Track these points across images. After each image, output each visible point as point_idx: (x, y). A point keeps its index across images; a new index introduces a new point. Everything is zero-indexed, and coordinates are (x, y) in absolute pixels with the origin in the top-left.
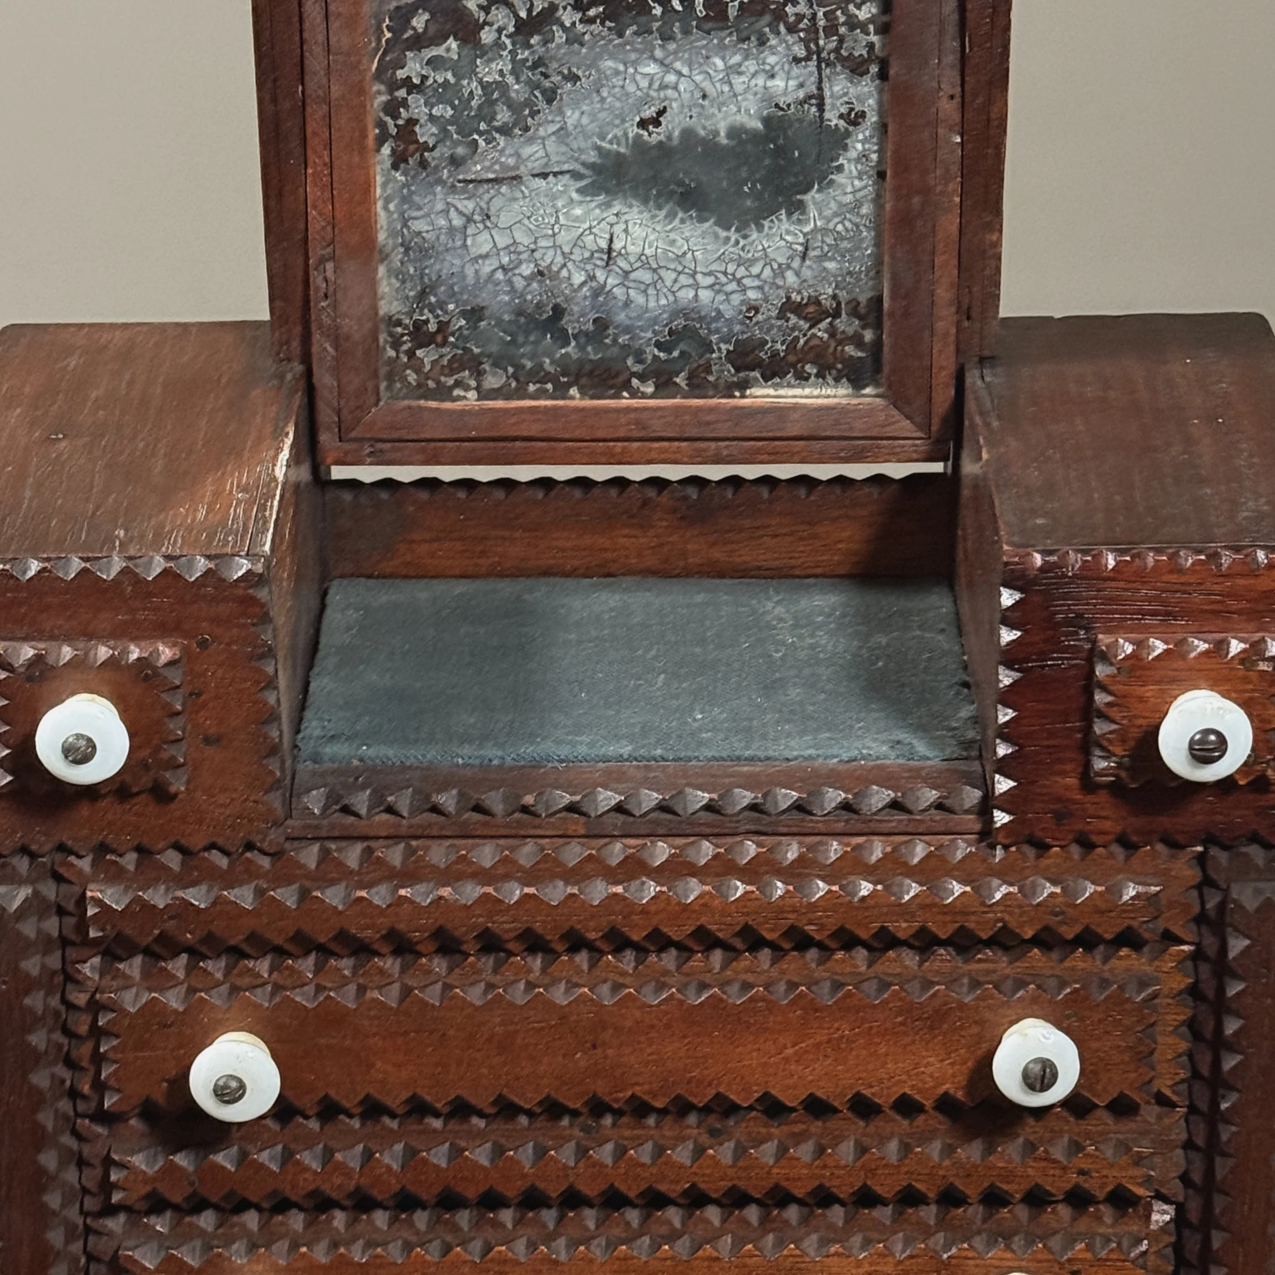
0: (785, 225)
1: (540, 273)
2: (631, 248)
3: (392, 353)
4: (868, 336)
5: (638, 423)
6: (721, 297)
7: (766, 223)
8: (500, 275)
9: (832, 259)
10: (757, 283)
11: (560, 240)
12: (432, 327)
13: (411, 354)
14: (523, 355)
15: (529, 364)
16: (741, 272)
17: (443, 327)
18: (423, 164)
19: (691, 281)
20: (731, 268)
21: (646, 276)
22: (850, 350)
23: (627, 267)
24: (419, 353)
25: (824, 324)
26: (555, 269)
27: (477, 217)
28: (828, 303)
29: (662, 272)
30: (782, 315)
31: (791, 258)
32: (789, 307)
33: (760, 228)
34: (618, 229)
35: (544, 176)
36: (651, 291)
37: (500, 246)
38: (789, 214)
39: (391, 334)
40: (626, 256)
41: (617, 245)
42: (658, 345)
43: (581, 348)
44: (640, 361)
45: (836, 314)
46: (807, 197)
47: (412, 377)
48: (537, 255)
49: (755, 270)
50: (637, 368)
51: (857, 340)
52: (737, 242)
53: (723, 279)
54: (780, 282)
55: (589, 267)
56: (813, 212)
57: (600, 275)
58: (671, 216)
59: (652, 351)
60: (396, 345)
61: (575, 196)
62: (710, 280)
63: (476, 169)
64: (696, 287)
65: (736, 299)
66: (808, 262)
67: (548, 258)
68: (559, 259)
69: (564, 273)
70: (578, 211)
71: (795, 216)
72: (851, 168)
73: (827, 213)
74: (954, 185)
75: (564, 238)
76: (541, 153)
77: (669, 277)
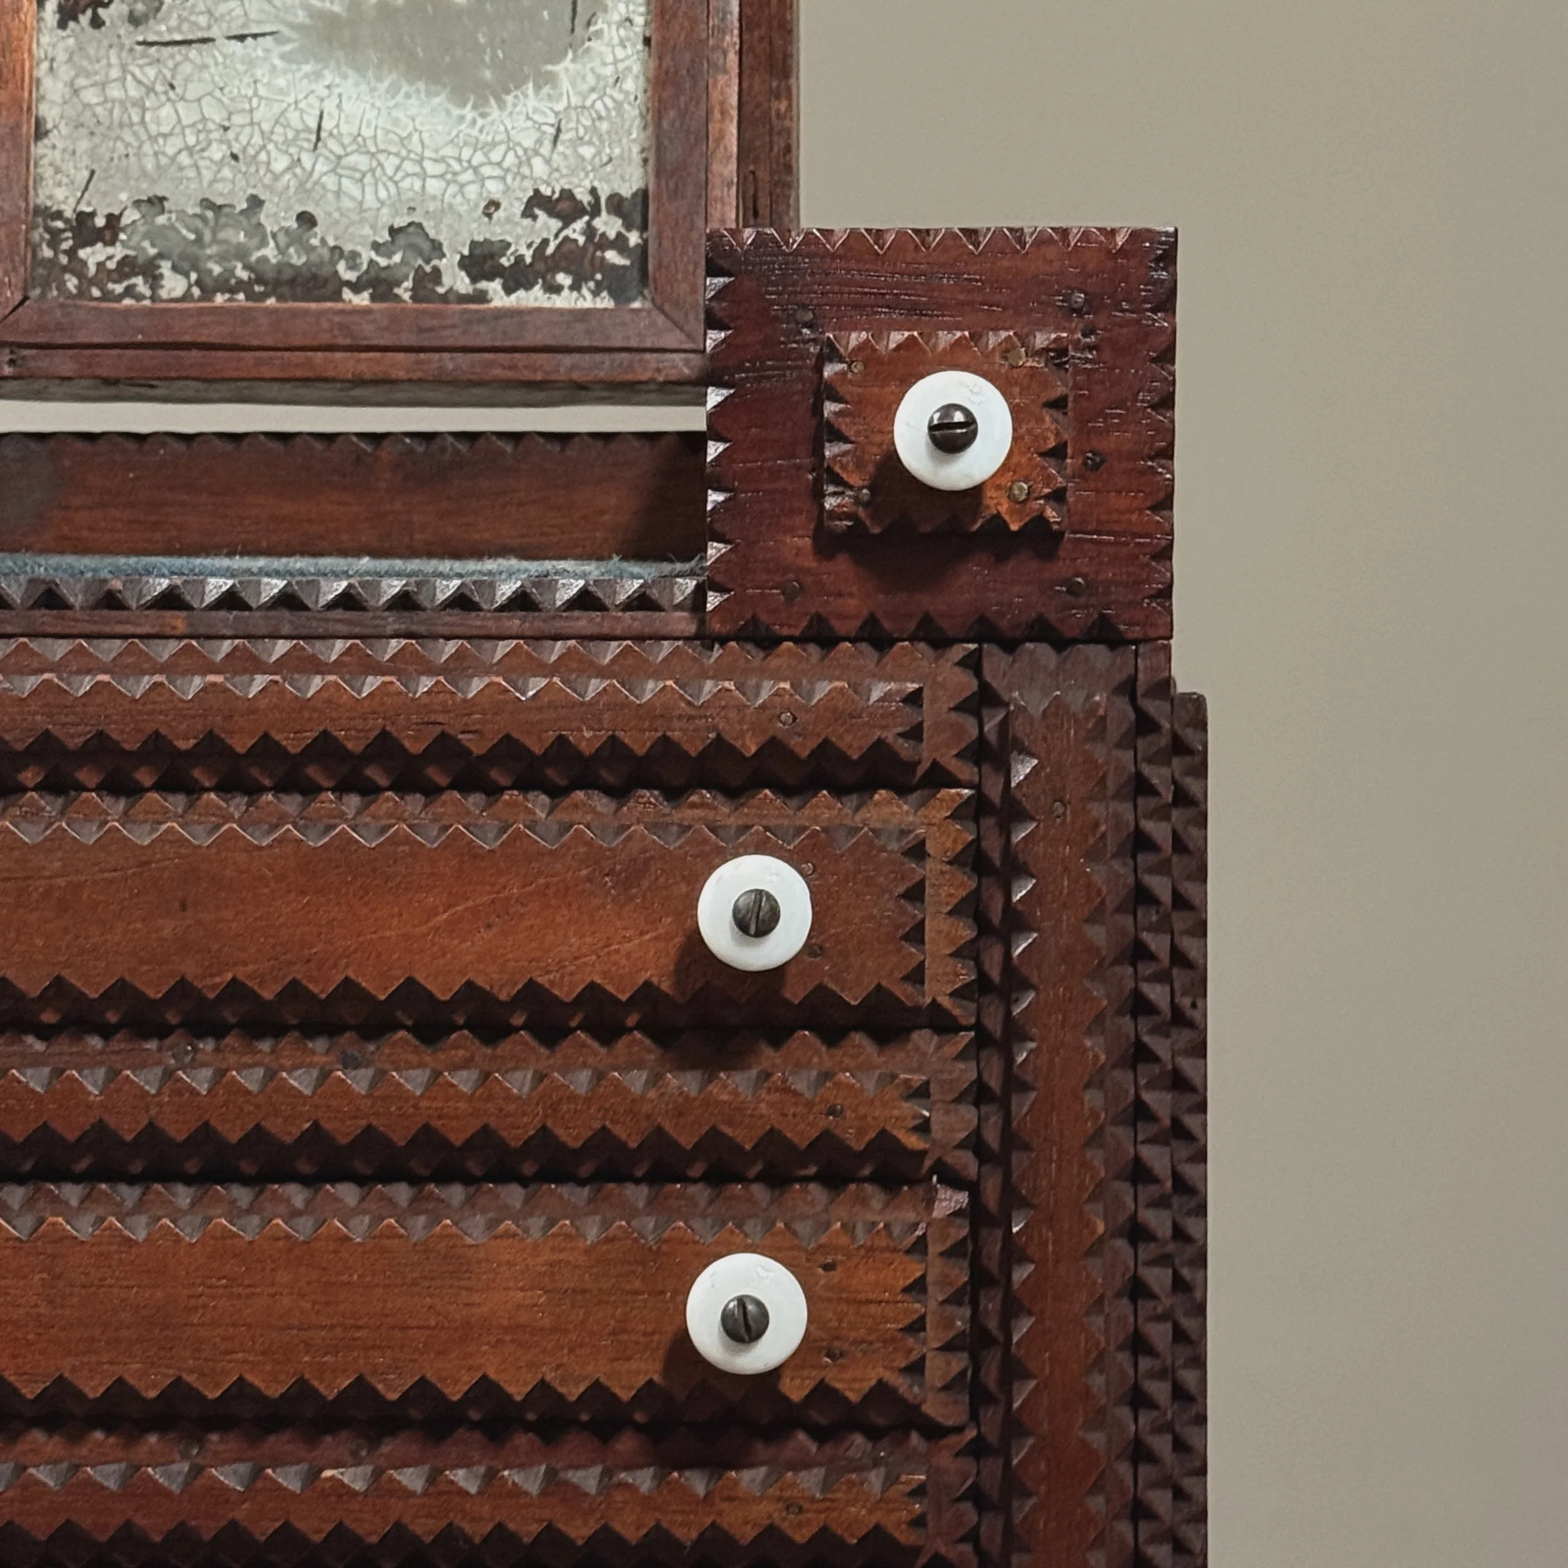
0: (532, 102)
1: (235, 157)
2: (344, 129)
3: (47, 252)
4: (634, 238)
5: (343, 327)
6: (453, 189)
7: (509, 99)
8: (184, 159)
9: (590, 143)
10: (497, 172)
11: (257, 115)
12: (100, 222)
13: (71, 253)
14: (210, 258)
15: (217, 270)
16: (478, 158)
17: (113, 220)
18: (97, 23)
19: (417, 169)
20: (466, 153)
21: (362, 161)
22: (612, 256)
23: (339, 151)
24: (82, 253)
25: (580, 224)
26: (251, 151)
27: (159, 88)
28: (585, 198)
29: (382, 157)
30: (528, 213)
31: (539, 142)
32: (537, 202)
33: (501, 104)
34: (330, 106)
35: (241, 38)
36: (368, 179)
37: (185, 122)
38: (538, 88)
39: (48, 229)
40: (338, 138)
41: (327, 124)
42: (376, 246)
43: (282, 251)
44: (352, 267)
45: (595, 211)
46: (558, 68)
47: (72, 283)
48: (231, 135)
49: (495, 156)
50: (351, 276)
51: (619, 243)
52: (474, 122)
53: (456, 167)
54: (525, 170)
55: (292, 150)
56: (565, 85)
57: (307, 160)
58: (393, 90)
59: (367, 255)
60: (54, 244)
61: (278, 62)
62: (440, 169)
63: (159, 30)
64: (424, 176)
65: (472, 191)
66: (560, 148)
67: (244, 138)
68: (257, 140)
69: (263, 157)
70: (281, 82)
71: (546, 90)
72: (613, 34)
73: (585, 87)
74: (732, 39)
75: (264, 114)
76: (238, 11)
77: (390, 163)
